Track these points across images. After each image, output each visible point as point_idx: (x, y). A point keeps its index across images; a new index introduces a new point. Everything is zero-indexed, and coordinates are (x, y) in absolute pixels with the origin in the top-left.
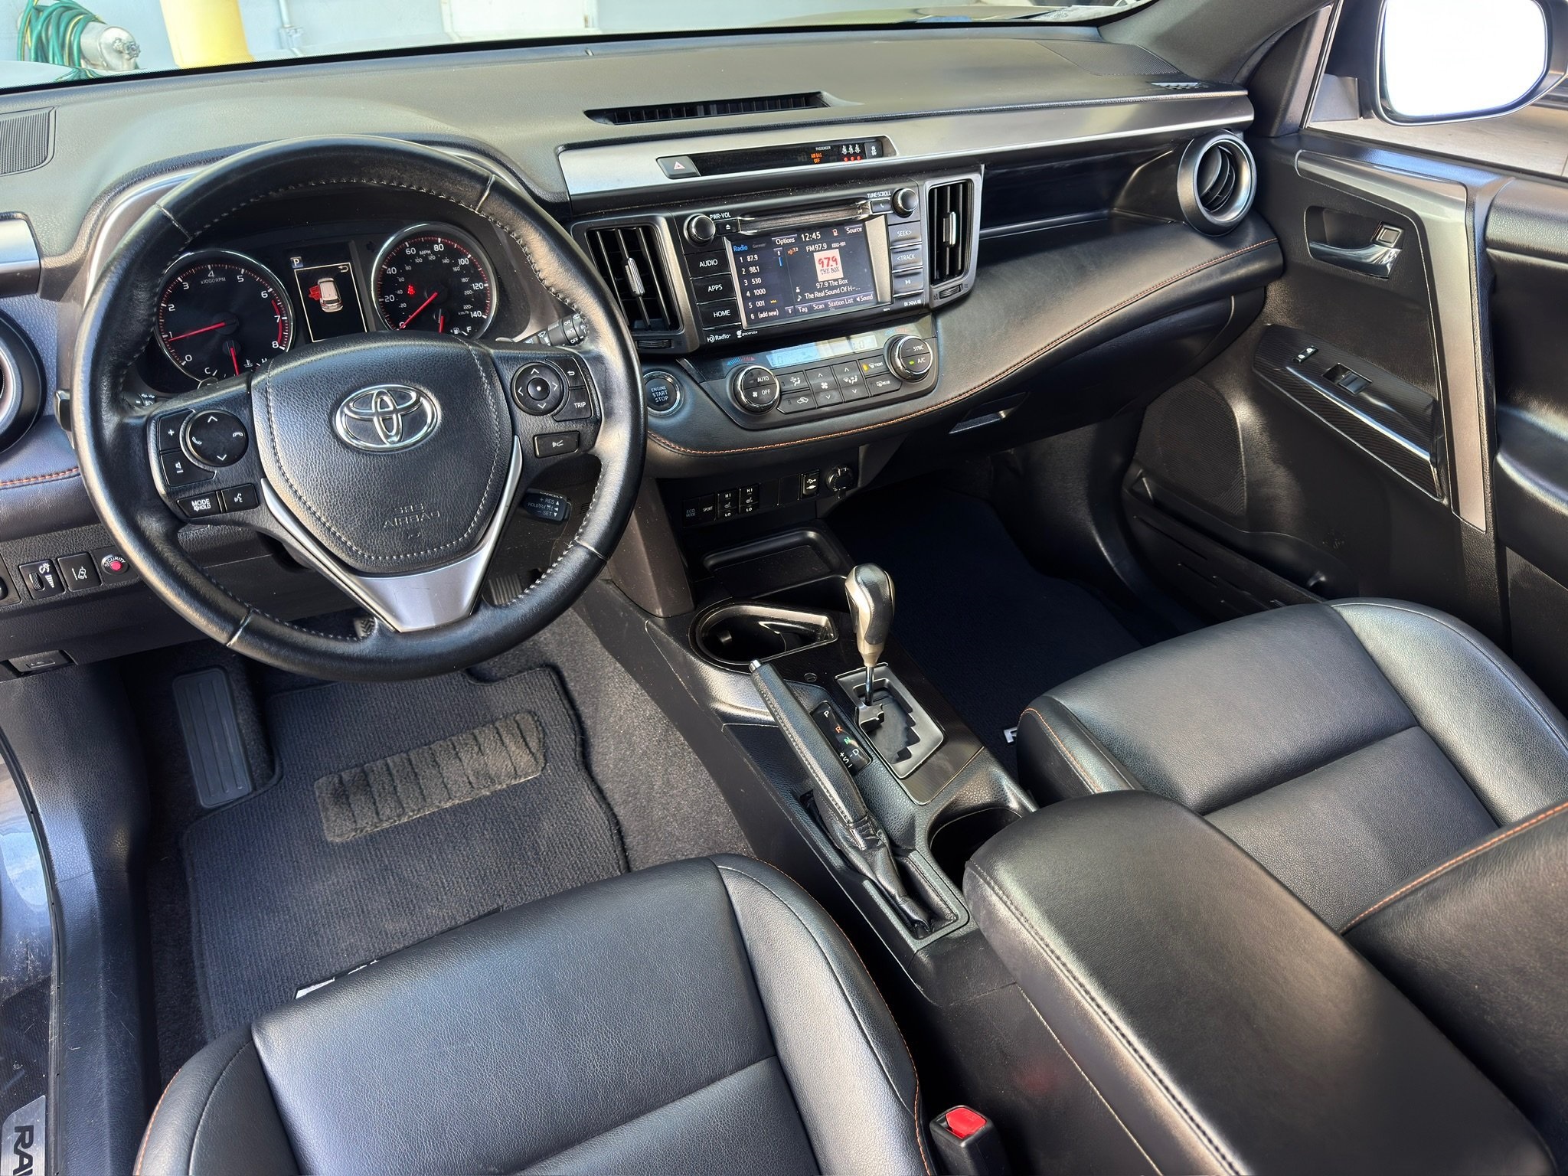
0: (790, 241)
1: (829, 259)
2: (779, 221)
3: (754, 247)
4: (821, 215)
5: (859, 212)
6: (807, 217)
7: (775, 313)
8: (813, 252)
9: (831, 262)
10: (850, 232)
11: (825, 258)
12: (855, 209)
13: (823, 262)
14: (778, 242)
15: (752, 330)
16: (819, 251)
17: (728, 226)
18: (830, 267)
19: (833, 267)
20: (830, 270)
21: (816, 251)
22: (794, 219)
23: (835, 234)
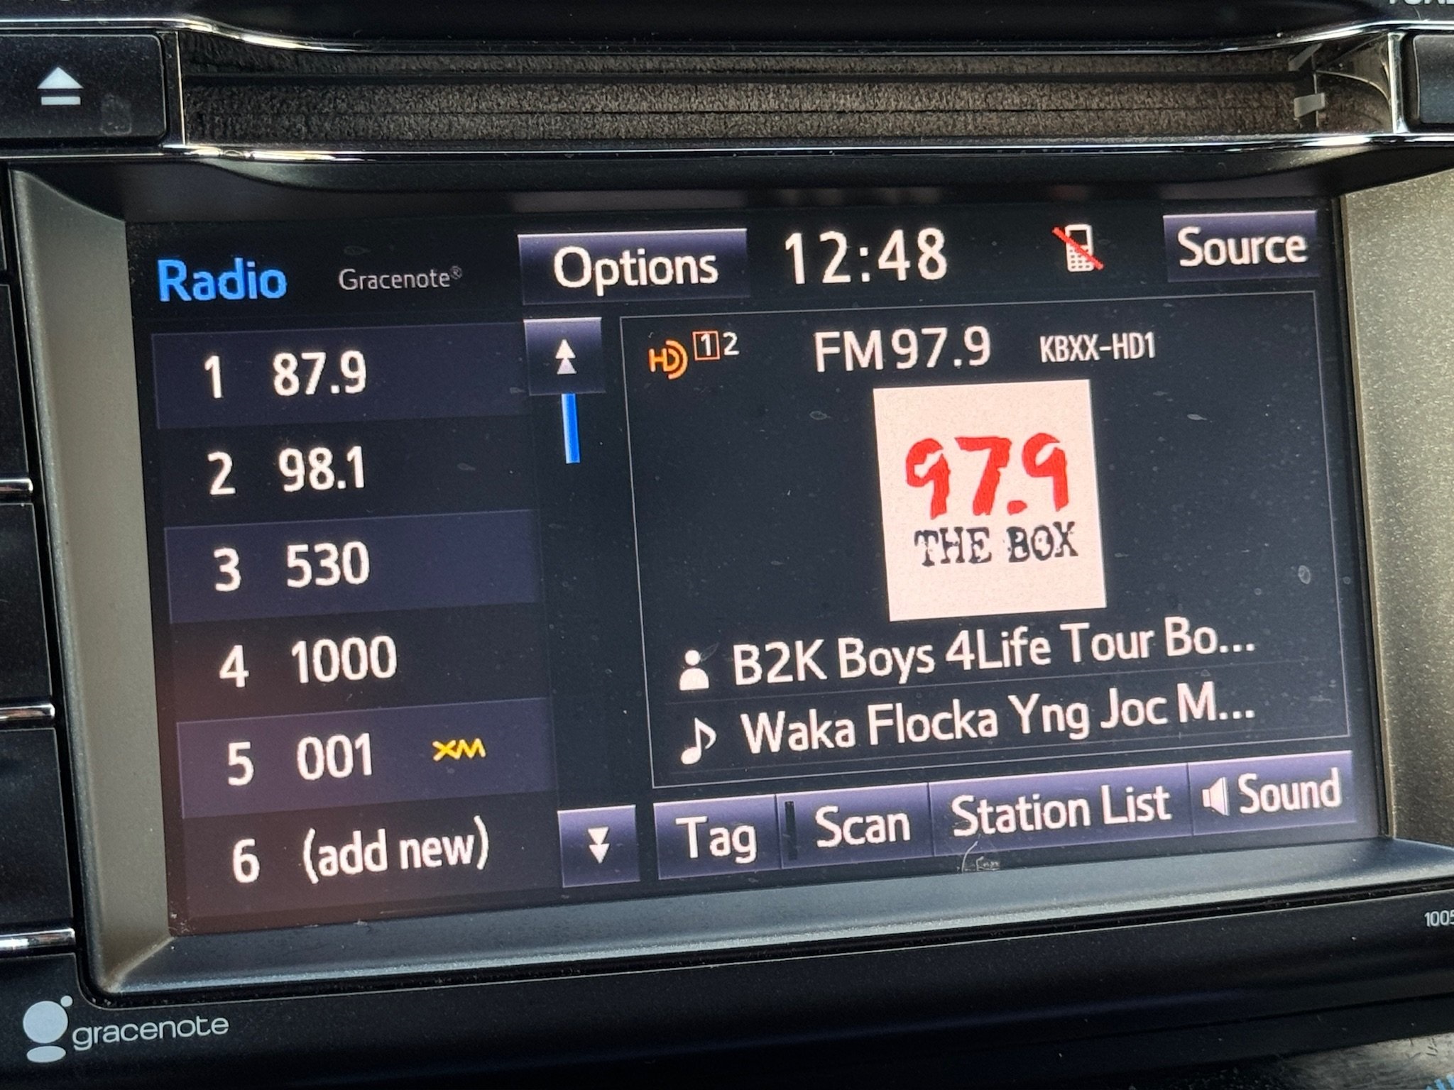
0: (676, 269)
1: (998, 449)
2: (602, 100)
3: (348, 281)
4: (969, 97)
5: (1299, 107)
6: (849, 100)
7: (459, 850)
8: (869, 379)
9: (1014, 480)
10: (1202, 254)
11: (969, 444)
12: (1270, 80)
13: (940, 474)
14: (572, 265)
15: (183, 1002)
16: (920, 376)
17: (59, 79)
18: (998, 520)
19: (1026, 521)
20: (998, 544)
21: (892, 376)
22: (729, 99)
23: (1079, 261)
